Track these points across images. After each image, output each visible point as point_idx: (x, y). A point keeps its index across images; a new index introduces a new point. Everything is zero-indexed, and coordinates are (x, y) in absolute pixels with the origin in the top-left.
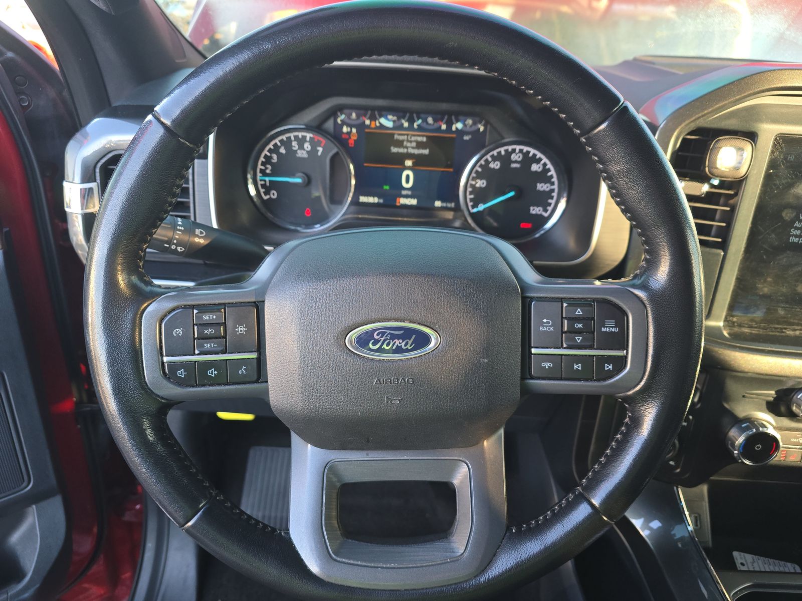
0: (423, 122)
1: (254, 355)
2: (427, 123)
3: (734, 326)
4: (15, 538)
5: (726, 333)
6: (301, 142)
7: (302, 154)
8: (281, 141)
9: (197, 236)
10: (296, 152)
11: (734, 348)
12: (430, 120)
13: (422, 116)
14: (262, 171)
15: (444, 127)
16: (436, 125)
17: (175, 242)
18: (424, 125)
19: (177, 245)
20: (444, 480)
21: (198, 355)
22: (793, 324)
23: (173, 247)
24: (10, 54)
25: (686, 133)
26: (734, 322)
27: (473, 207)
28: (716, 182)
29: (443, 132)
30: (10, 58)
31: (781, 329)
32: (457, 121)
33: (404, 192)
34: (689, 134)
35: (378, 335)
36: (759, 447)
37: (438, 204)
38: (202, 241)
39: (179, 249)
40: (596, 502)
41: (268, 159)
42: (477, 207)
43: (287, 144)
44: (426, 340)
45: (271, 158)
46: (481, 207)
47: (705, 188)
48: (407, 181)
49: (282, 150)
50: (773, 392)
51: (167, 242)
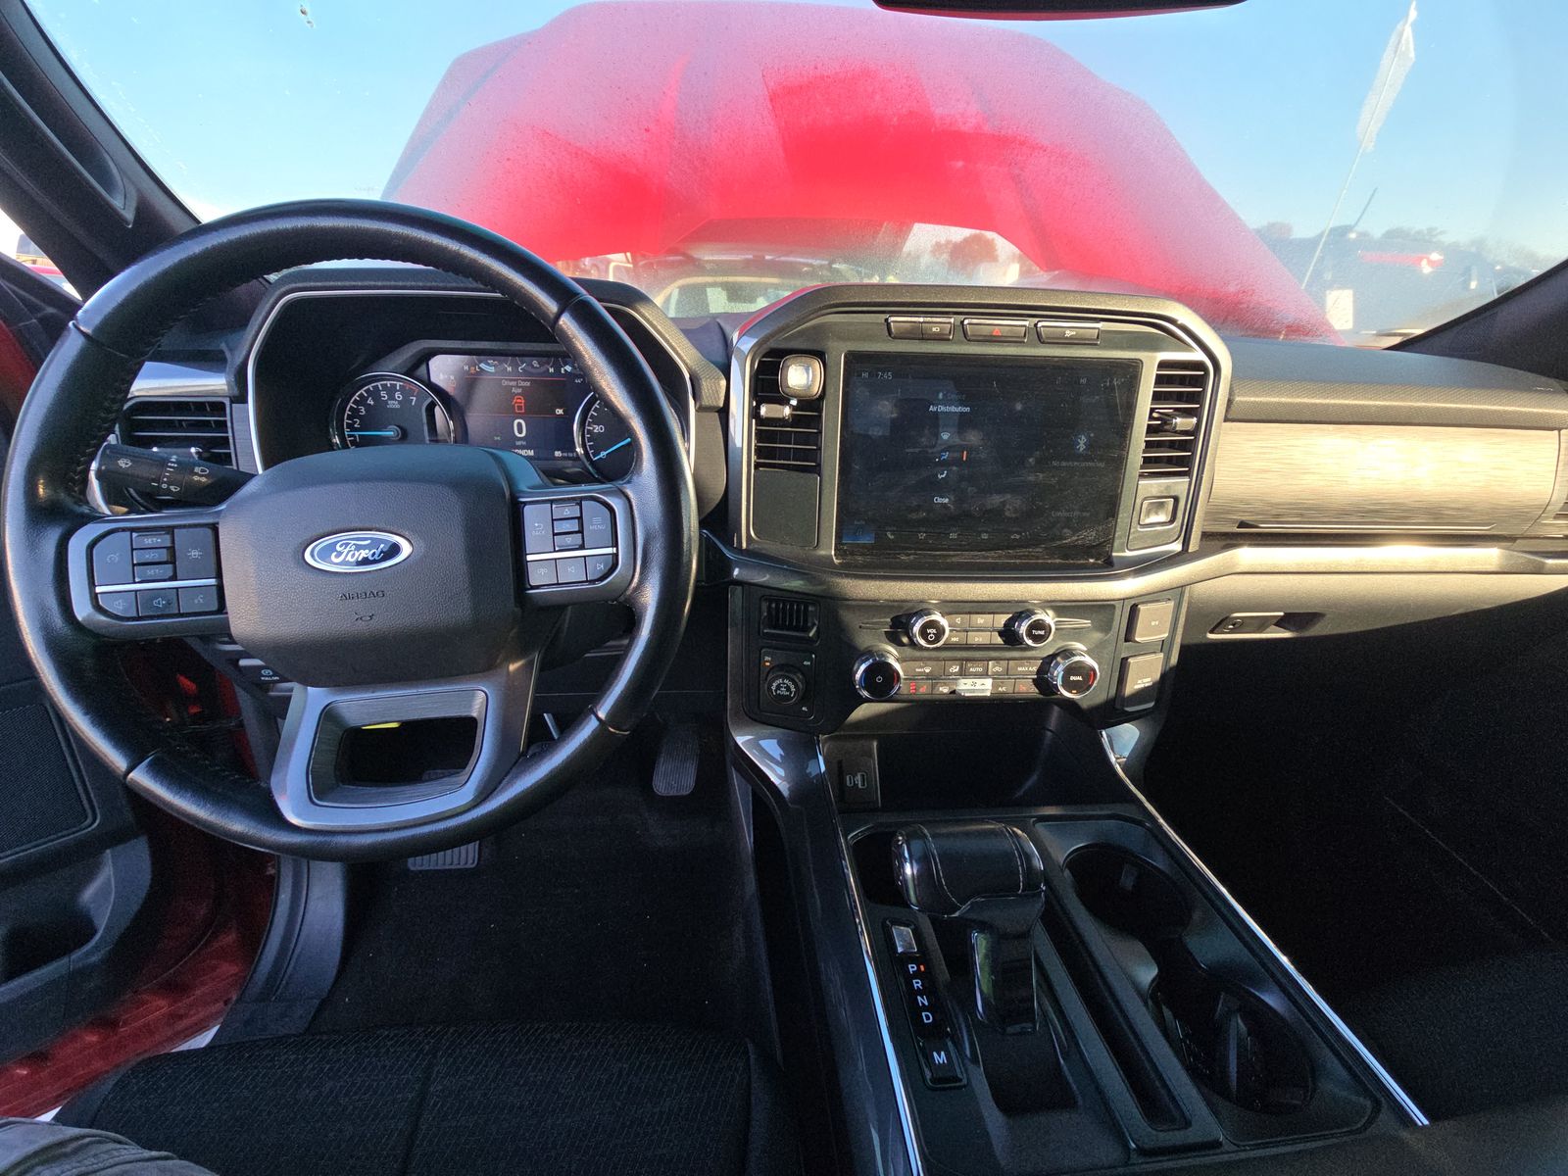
0: (528, 365)
1: (213, 581)
2: (533, 366)
3: (847, 555)
4: (88, 894)
5: (836, 561)
6: (391, 391)
7: (393, 405)
8: (367, 391)
9: (197, 474)
10: (386, 402)
11: (847, 576)
12: (535, 363)
13: (526, 359)
14: (351, 427)
15: (551, 370)
16: (543, 369)
17: (165, 479)
18: (530, 369)
19: (169, 483)
20: (464, 714)
21: (139, 582)
22: (907, 549)
23: (164, 486)
24: (50, 310)
25: (761, 355)
26: (845, 551)
27: (595, 455)
28: (794, 402)
29: (552, 375)
30: (52, 314)
31: (895, 554)
32: (566, 364)
33: (518, 443)
34: (763, 357)
35: (341, 546)
36: (879, 679)
37: (558, 454)
38: (204, 480)
39: (172, 488)
40: (602, 714)
41: (355, 413)
42: (599, 454)
43: (375, 394)
44: (395, 550)
45: (359, 411)
46: (603, 454)
47: (787, 411)
48: (520, 431)
49: (370, 402)
50: (889, 620)
51: (154, 480)
